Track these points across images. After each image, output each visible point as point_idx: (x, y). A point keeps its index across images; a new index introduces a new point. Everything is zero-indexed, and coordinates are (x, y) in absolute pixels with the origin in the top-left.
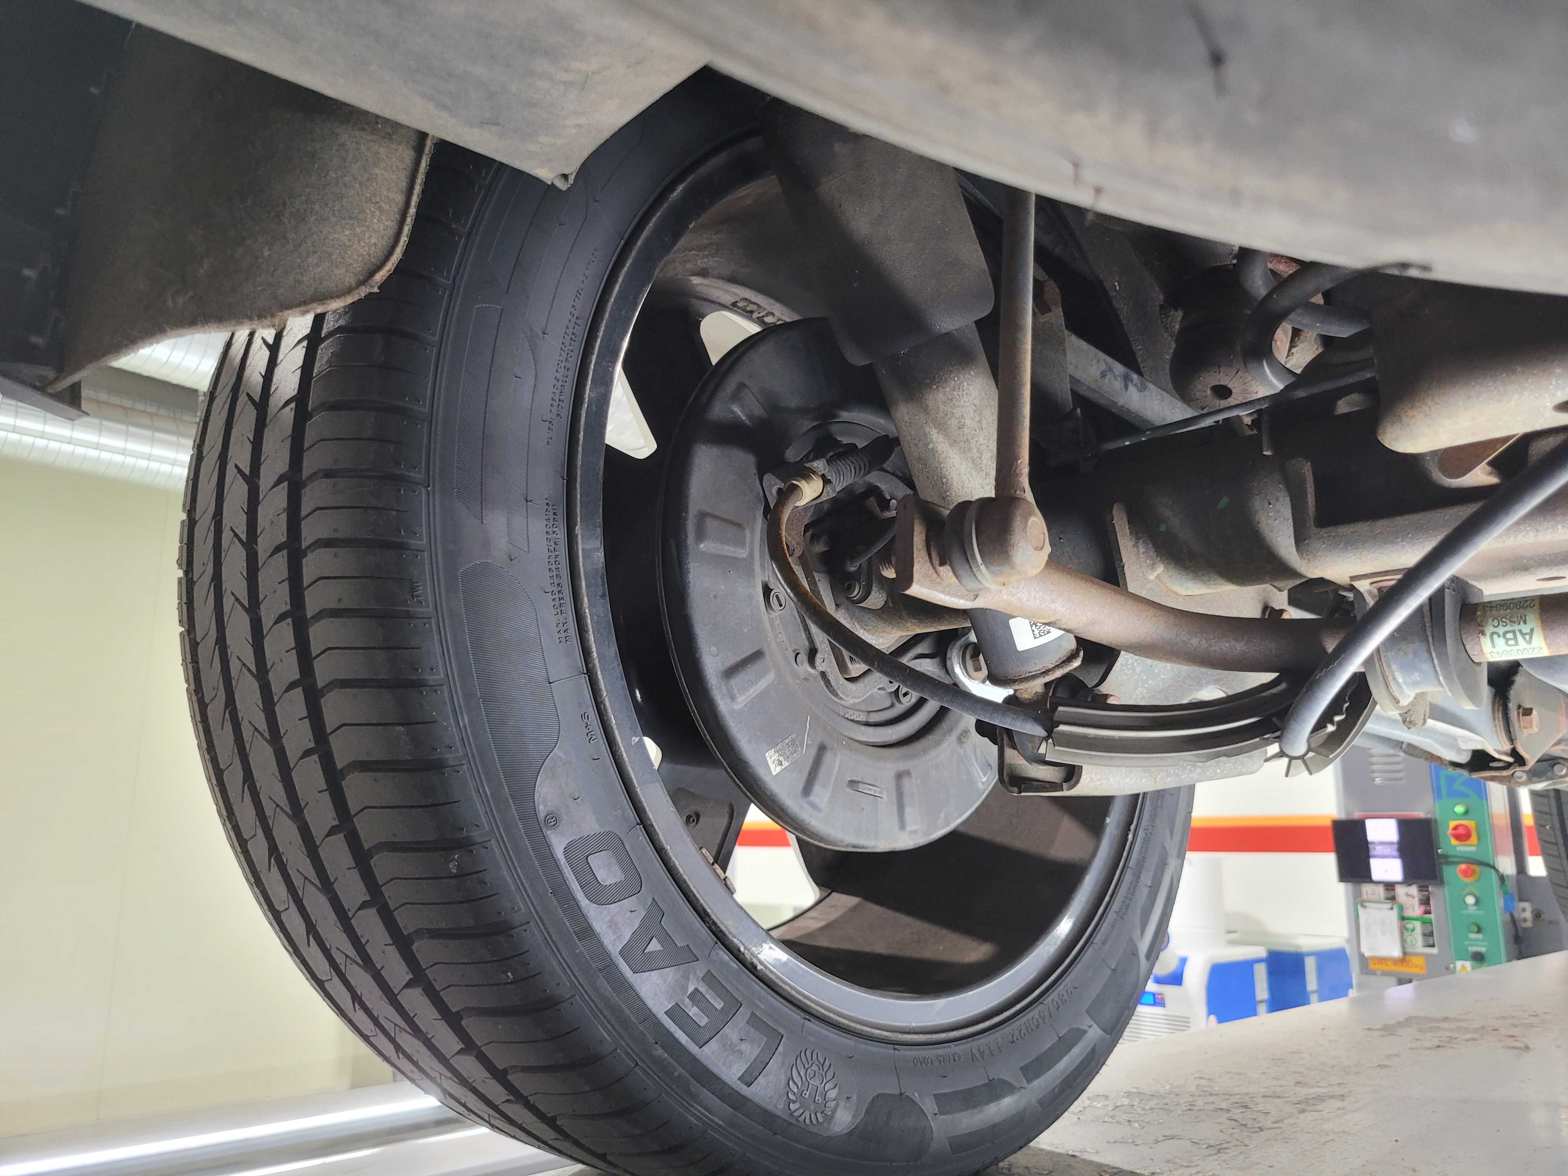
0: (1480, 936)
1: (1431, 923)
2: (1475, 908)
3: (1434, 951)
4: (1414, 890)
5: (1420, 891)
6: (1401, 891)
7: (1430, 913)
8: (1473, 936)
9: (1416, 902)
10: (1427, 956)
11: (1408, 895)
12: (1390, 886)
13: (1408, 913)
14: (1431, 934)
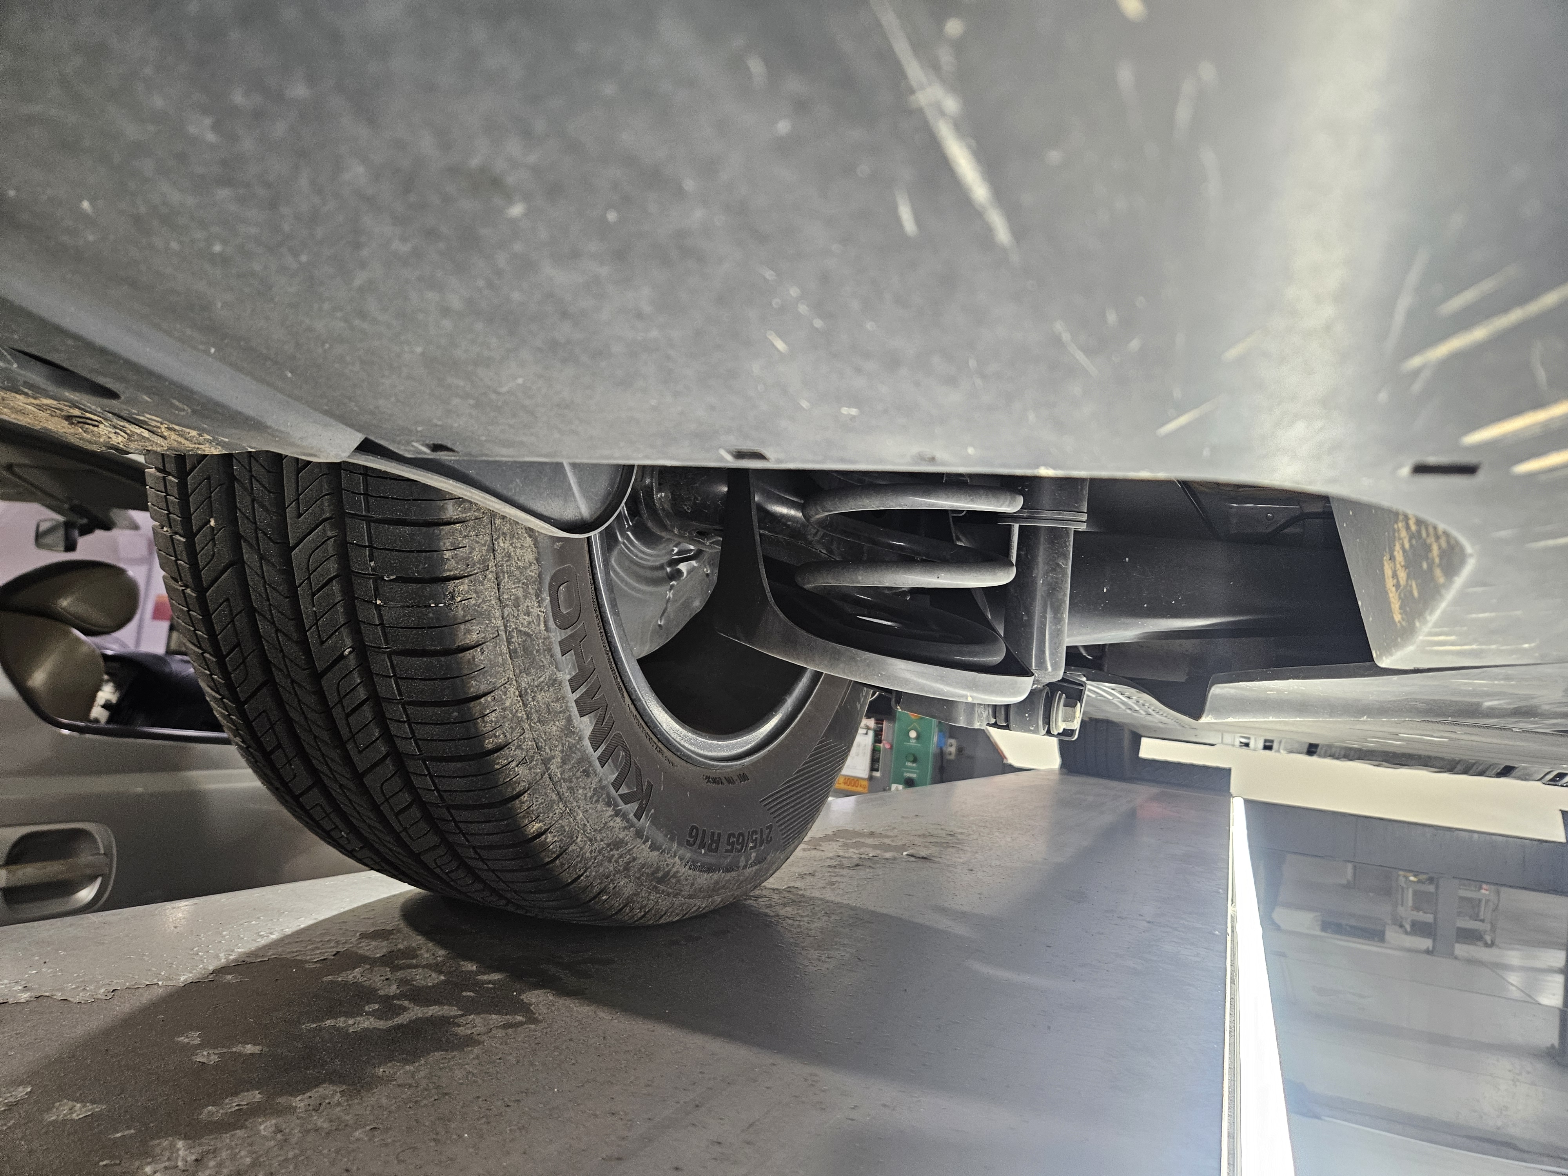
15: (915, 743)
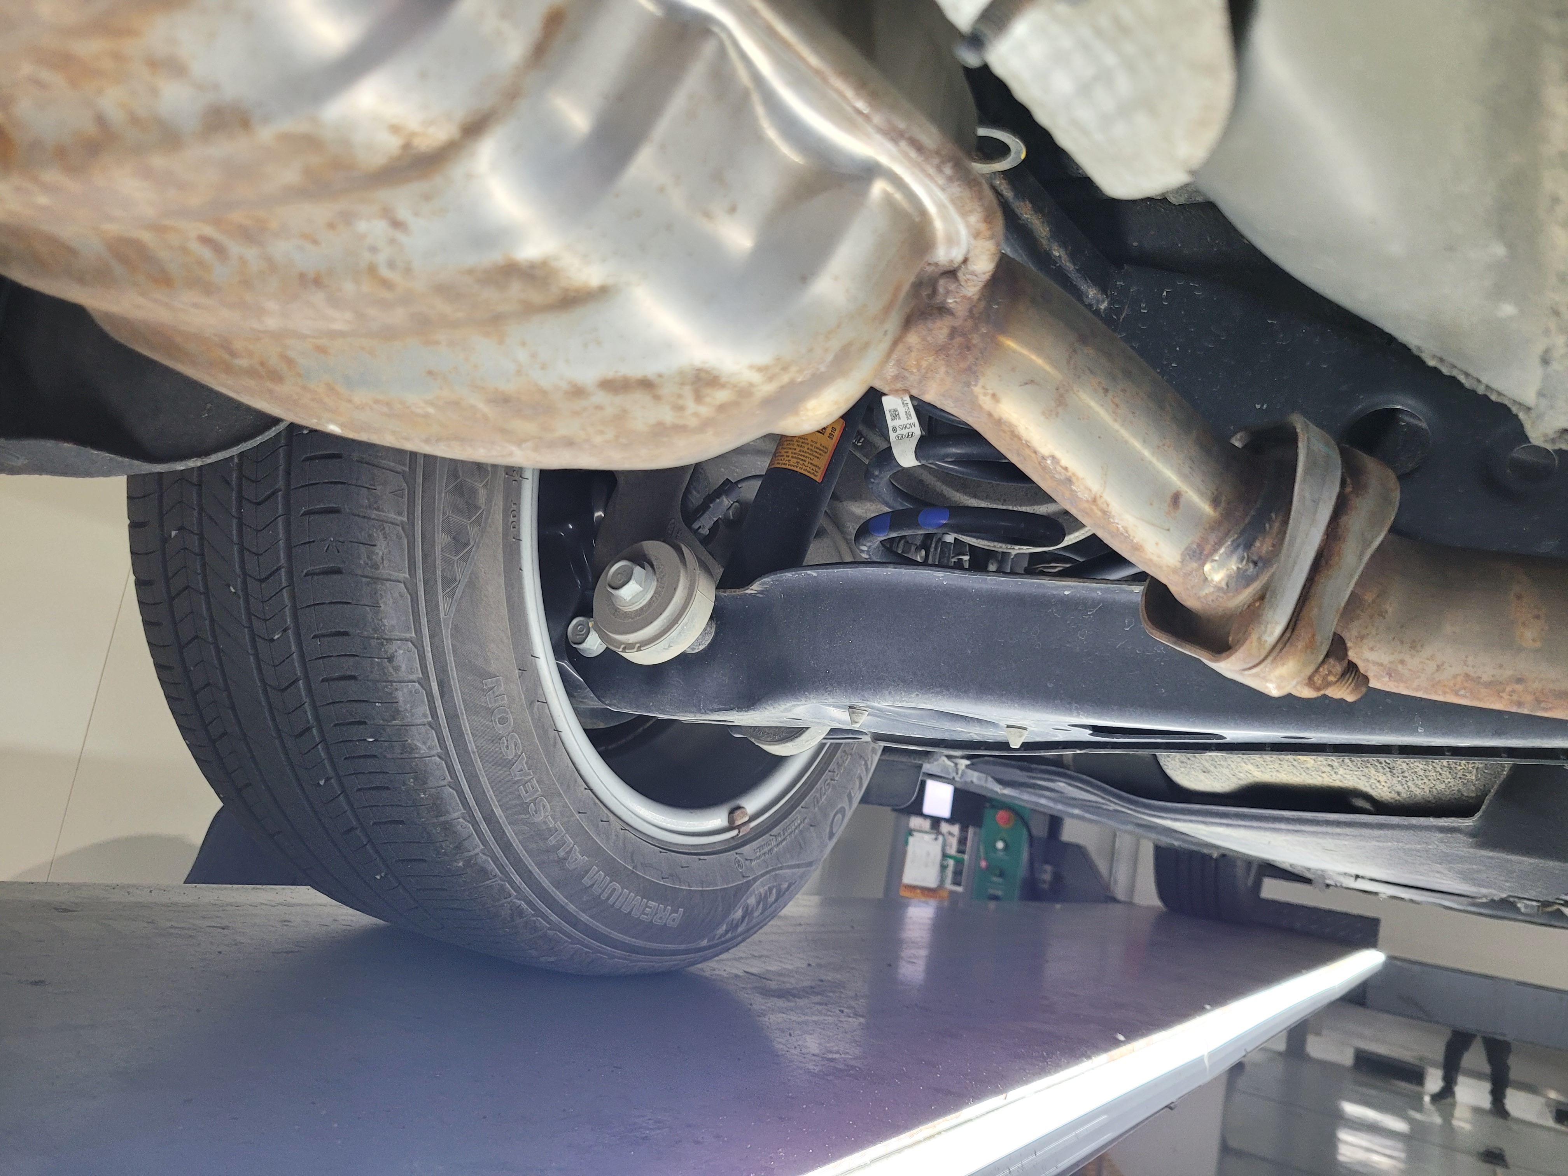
0: (1001, 881)
1: (963, 863)
2: (1003, 853)
3: (959, 889)
4: (956, 829)
5: (961, 830)
6: (945, 827)
7: (964, 852)
8: (995, 879)
9: (954, 842)
10: (952, 893)
11: (951, 834)
12: (936, 822)
13: (947, 850)
14: (961, 873)
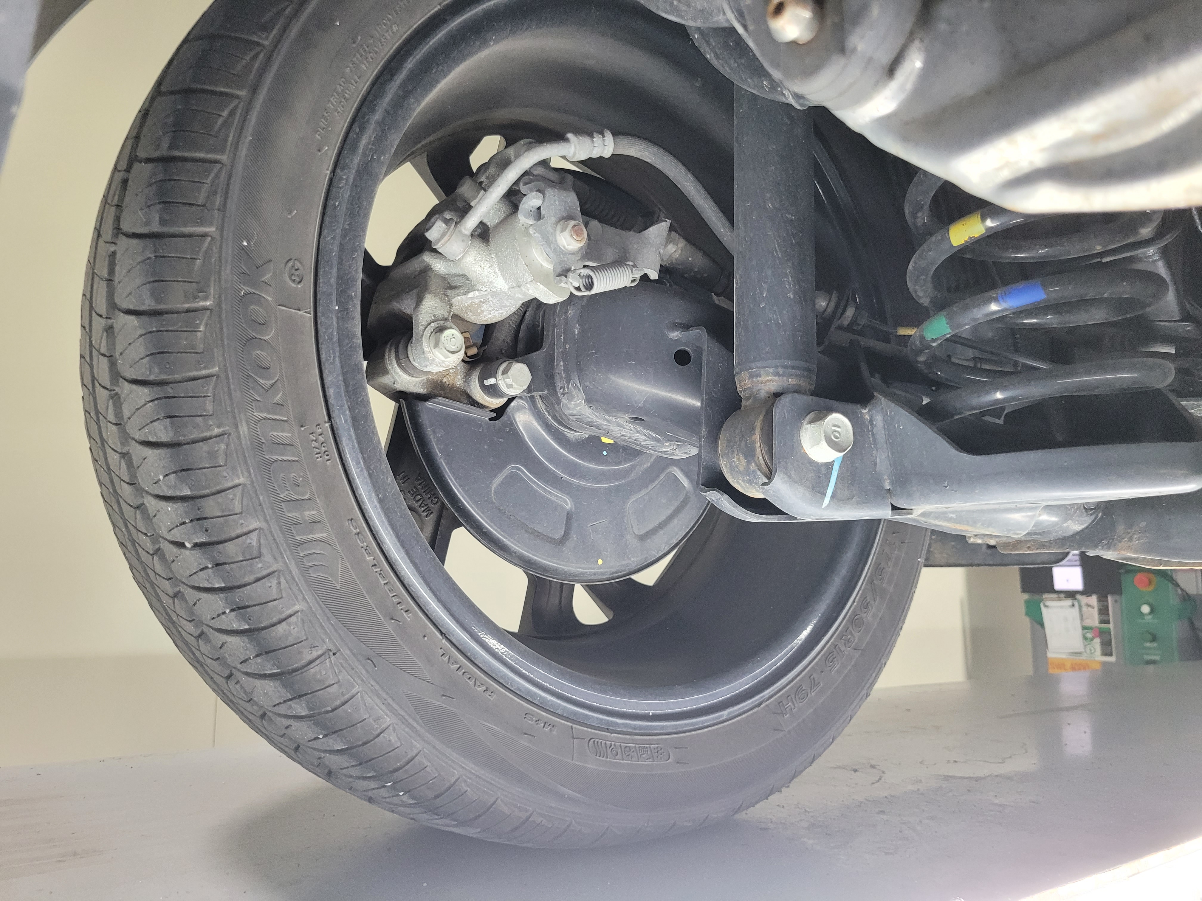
0: (1155, 645)
1: (1110, 633)
2: (1150, 617)
4: (1093, 600)
5: (1099, 601)
6: (1081, 600)
7: (1108, 622)
8: (1148, 645)
9: (1095, 612)
10: (1104, 664)
11: (1088, 606)
12: (1072, 596)
13: (1088, 623)
14: (1109, 643)
15: (1153, 618)
